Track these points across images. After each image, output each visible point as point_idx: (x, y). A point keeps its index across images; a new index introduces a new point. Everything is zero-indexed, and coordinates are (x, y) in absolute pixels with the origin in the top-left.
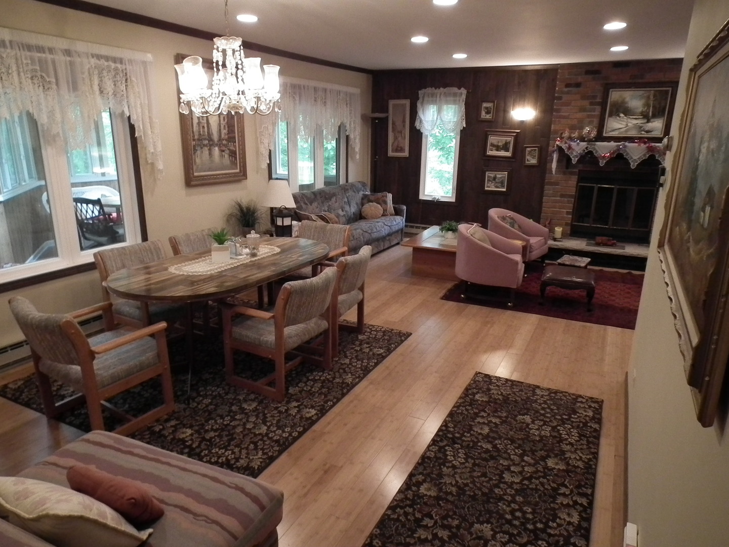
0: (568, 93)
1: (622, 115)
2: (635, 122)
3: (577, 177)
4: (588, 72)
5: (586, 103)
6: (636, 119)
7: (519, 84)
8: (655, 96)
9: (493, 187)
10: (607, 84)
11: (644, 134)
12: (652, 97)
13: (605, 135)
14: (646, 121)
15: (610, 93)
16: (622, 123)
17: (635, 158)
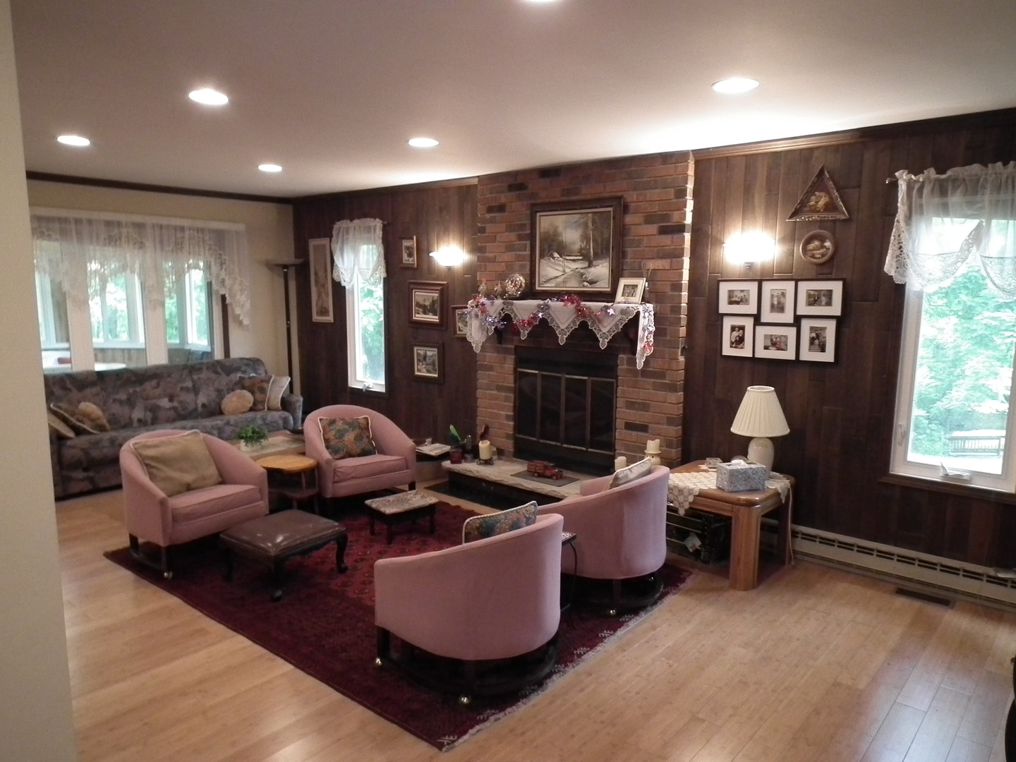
0: (492, 221)
1: (556, 255)
2: (574, 266)
3: (513, 357)
4: (511, 188)
5: (512, 236)
6: (574, 261)
7: (441, 210)
8: (594, 222)
9: (424, 370)
10: (533, 205)
11: (587, 287)
12: (590, 224)
13: (539, 288)
14: (586, 264)
15: (538, 218)
16: (558, 268)
17: (563, 327)
